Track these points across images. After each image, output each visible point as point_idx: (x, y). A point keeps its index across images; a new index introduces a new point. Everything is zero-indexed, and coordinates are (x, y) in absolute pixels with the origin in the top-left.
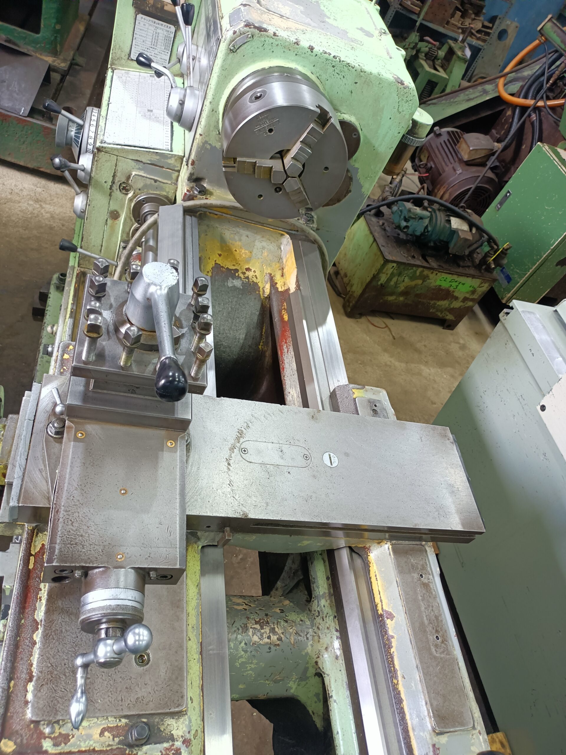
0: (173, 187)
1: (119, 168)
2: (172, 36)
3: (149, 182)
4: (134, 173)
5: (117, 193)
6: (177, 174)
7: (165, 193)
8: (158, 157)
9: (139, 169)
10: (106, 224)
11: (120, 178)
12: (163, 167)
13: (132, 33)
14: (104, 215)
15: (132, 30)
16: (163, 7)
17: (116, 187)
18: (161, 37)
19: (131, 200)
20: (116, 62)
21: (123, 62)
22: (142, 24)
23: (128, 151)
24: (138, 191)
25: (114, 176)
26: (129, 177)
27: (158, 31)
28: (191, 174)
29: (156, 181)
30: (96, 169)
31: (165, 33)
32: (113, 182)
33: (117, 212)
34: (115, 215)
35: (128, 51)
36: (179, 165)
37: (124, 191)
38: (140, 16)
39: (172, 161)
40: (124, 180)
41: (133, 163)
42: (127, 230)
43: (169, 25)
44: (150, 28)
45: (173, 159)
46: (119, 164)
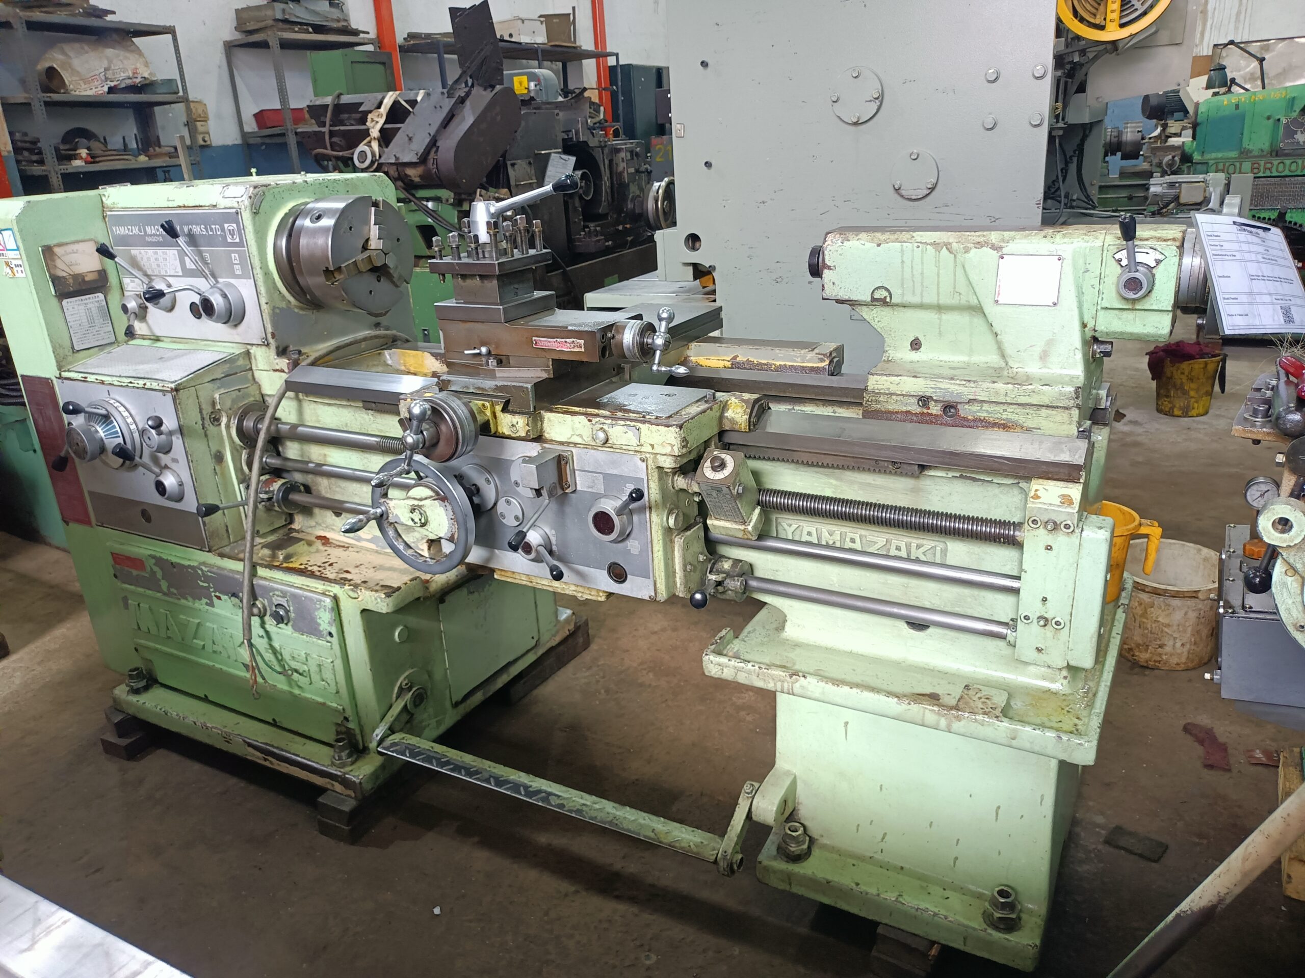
0: (255, 387)
1: (202, 399)
2: (104, 303)
3: (234, 394)
4: (217, 396)
5: (211, 429)
6: (250, 373)
7: (252, 399)
8: (228, 365)
9: (219, 388)
10: (216, 473)
11: (207, 409)
12: (236, 373)
13: (64, 324)
14: (210, 464)
15: (63, 320)
16: (83, 280)
17: (207, 422)
18: (95, 311)
19: (228, 427)
20: (63, 363)
21: (70, 359)
22: (70, 308)
23: (201, 375)
24: (230, 412)
25: (201, 412)
26: (213, 404)
27: (89, 306)
28: (277, 348)
29: (239, 390)
30: (183, 414)
31: (96, 304)
32: (203, 419)
33: (219, 452)
34: (219, 458)
35: (69, 344)
36: (248, 362)
37: (216, 423)
38: (65, 302)
39: (241, 362)
40: (210, 410)
41: (210, 385)
42: (239, 465)
43: (96, 295)
44: (80, 307)
45: (241, 359)
46: (200, 394)
